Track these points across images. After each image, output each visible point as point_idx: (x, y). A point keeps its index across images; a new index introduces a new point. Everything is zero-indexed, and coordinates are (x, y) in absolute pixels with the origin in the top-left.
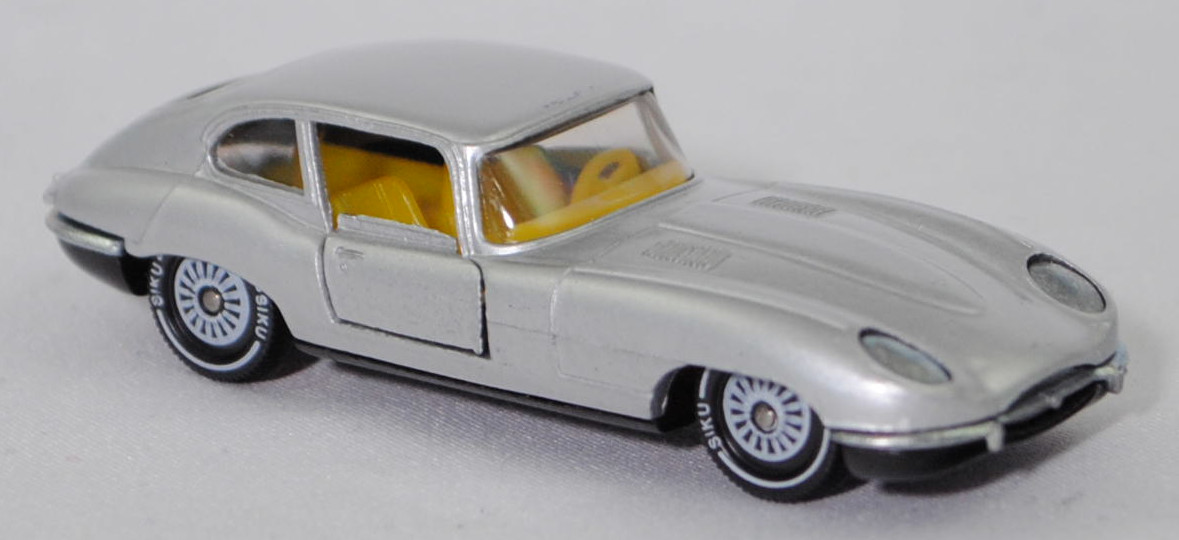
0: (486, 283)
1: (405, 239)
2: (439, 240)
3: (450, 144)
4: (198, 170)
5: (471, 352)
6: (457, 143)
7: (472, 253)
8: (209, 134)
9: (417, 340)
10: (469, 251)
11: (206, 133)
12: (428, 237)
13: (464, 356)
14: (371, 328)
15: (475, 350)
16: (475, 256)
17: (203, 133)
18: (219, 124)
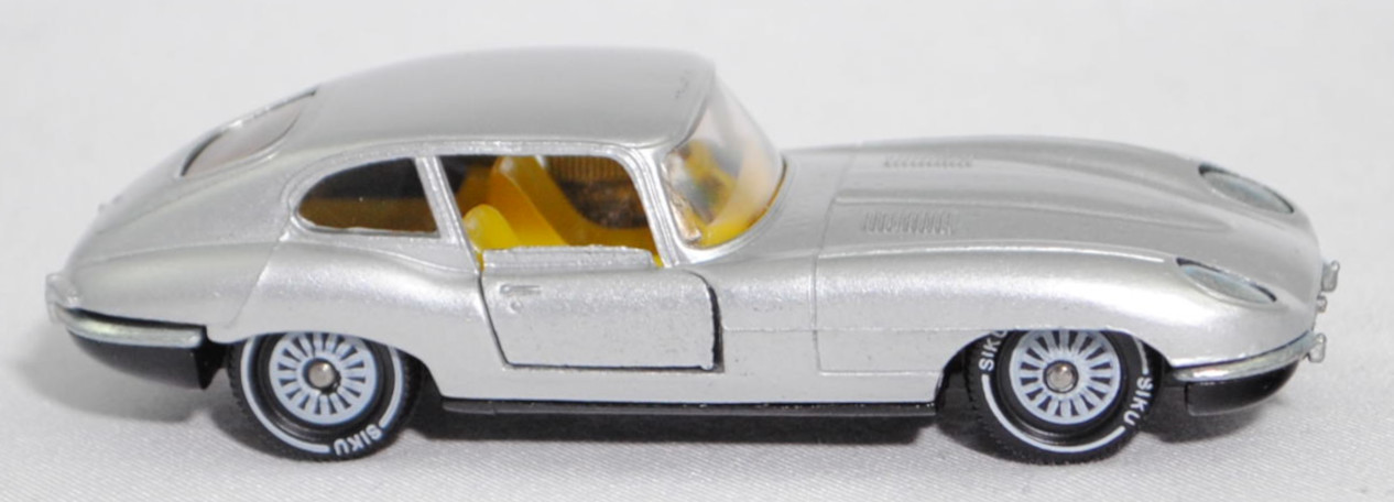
0: (717, 292)
1: (579, 263)
2: (627, 257)
3: (626, 151)
4: (282, 233)
5: (698, 369)
6: (636, 148)
7: (677, 263)
8: (290, 195)
9: (623, 369)
10: (673, 262)
11: (286, 192)
12: (611, 256)
13: (689, 376)
14: (556, 367)
15: (705, 367)
16: (680, 266)
17: (281, 193)
18: (303, 179)
